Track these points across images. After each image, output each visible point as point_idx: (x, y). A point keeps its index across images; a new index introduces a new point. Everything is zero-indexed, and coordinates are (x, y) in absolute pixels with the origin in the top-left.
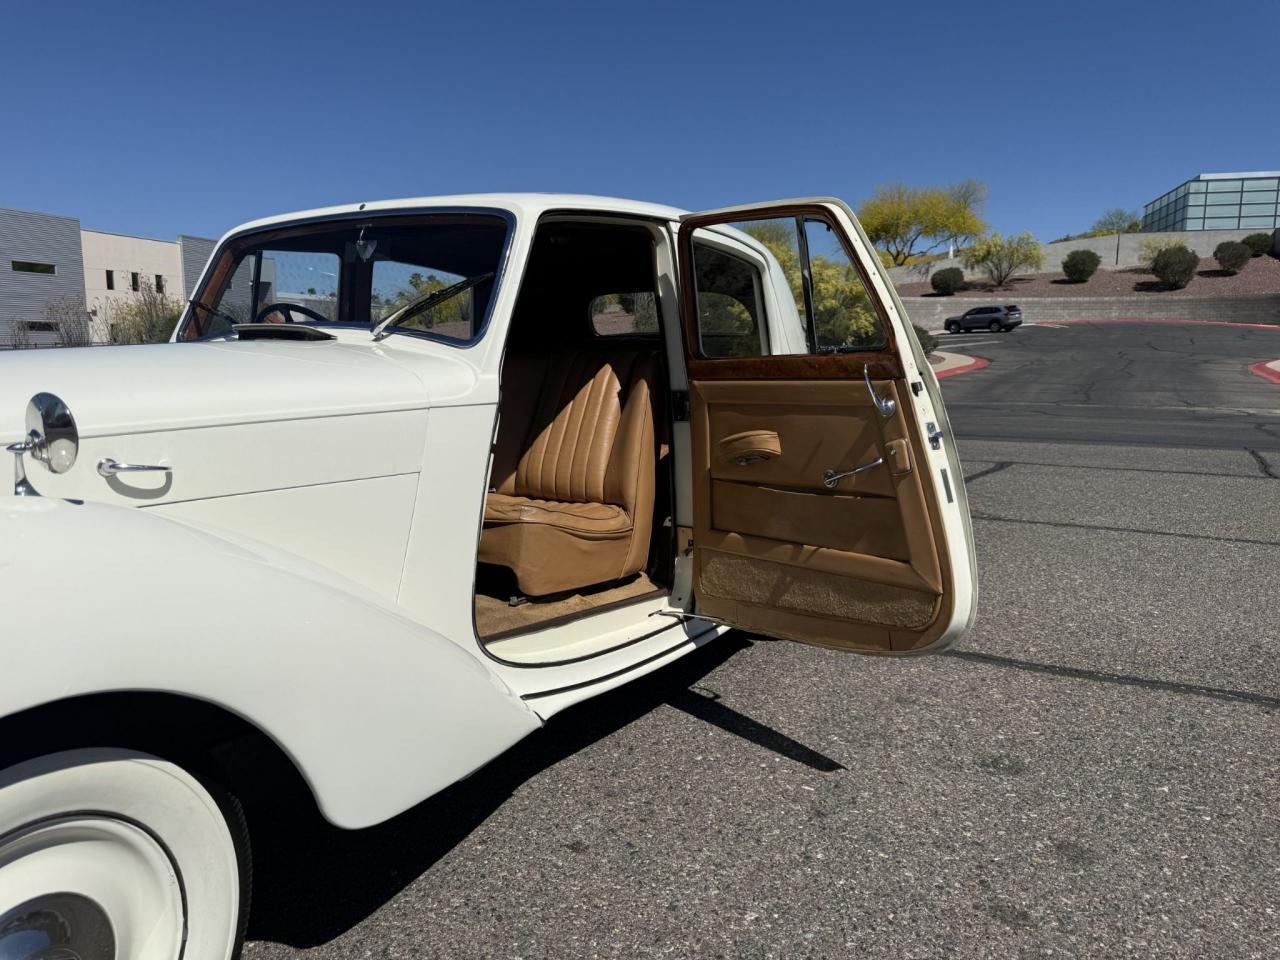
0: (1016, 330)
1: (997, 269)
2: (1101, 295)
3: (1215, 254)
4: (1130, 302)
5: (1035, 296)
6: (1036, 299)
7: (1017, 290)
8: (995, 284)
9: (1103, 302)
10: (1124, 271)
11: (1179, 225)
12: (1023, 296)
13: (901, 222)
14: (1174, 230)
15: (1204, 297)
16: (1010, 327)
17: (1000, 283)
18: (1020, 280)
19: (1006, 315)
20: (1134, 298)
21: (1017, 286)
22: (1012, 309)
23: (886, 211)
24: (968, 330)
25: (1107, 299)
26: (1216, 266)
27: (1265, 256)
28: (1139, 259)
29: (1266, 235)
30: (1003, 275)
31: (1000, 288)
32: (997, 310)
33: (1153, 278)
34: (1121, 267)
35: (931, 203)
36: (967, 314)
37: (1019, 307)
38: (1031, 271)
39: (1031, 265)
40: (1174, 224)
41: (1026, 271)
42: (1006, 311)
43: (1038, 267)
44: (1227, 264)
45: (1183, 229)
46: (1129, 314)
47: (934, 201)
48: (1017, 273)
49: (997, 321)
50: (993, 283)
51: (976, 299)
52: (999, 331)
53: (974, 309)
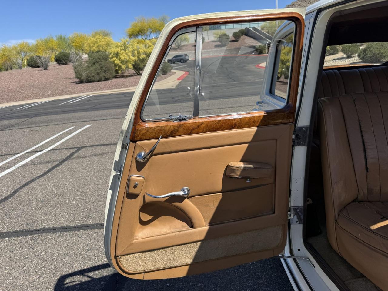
0: (188, 62)
1: (177, 43)
2: (207, 49)
3: (233, 35)
4: (215, 51)
5: (189, 51)
6: (190, 52)
7: (184, 49)
8: (177, 48)
9: (208, 51)
10: (210, 42)
11: (219, 28)
12: (186, 51)
13: (145, 29)
14: (218, 29)
15: (233, 48)
16: (186, 61)
17: (179, 47)
18: (184, 46)
19: (185, 57)
20: (216, 50)
21: (183, 48)
22: (186, 55)
23: (140, 26)
24: (174, 63)
25: (209, 50)
26: (234, 39)
27: (244, 35)
28: (214, 38)
29: (243, 30)
30: (179, 44)
31: (179, 49)
32: (182, 56)
33: (219, 43)
34: (209, 40)
35: (153, 22)
36: (174, 57)
37: (188, 54)
38: (186, 43)
39: (186, 41)
40: (218, 27)
41: (185, 43)
42: (184, 56)
43: (188, 42)
44: (236, 38)
45: (220, 29)
46: (215, 55)
47: (154, 22)
48: (182, 44)
49: (182, 59)
50: (176, 47)
51: (174, 53)
52: (183, 62)
53: (175, 56)
